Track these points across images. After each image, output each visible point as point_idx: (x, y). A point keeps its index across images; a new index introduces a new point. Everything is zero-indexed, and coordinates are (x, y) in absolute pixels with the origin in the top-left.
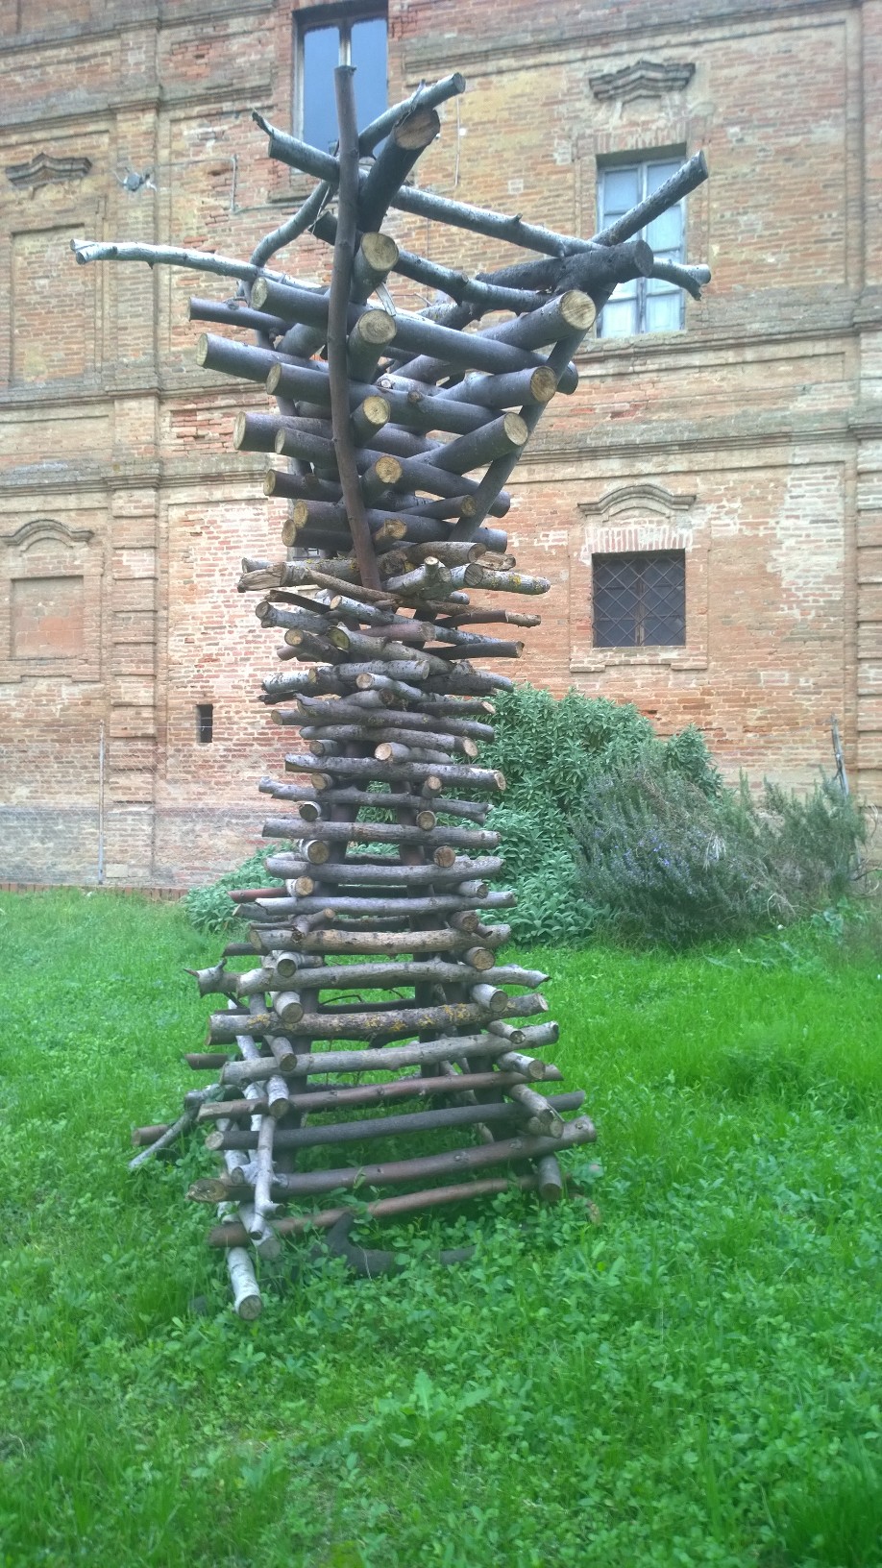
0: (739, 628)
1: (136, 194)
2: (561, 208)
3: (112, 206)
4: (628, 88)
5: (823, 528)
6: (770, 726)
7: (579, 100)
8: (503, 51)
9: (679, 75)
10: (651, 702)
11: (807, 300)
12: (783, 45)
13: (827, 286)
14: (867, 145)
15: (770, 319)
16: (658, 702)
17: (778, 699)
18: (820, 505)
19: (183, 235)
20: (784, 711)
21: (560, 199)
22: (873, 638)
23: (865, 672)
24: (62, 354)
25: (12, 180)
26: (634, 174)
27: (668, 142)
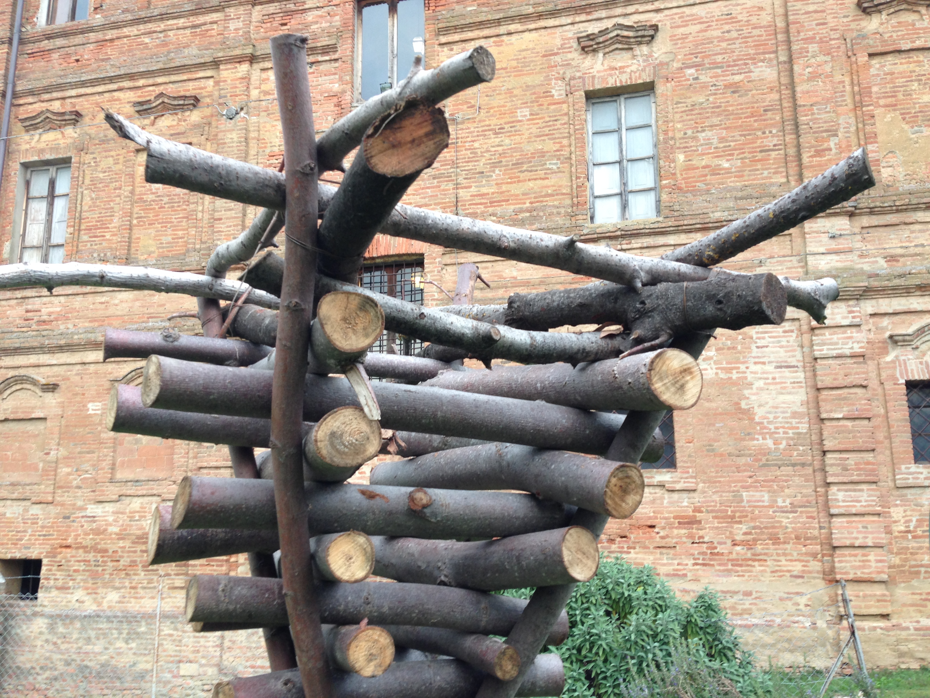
0: (721, 455)
1: (232, 121)
2: (558, 129)
3: (213, 131)
4: (607, 43)
5: (786, 372)
6: (755, 540)
7: (571, 52)
8: (511, 19)
9: (646, 33)
10: (650, 518)
11: (756, 195)
12: (725, 11)
13: (772, 184)
14: (796, 80)
15: (729, 209)
16: (656, 518)
17: (760, 517)
18: (782, 355)
19: (268, 151)
20: (766, 528)
21: (558, 123)
22: (838, 465)
23: (834, 494)
24: (169, 239)
25: (138, 112)
26: (614, 104)
27: (640, 81)
